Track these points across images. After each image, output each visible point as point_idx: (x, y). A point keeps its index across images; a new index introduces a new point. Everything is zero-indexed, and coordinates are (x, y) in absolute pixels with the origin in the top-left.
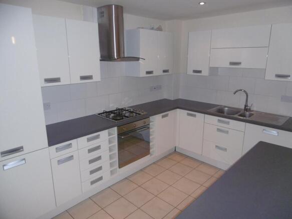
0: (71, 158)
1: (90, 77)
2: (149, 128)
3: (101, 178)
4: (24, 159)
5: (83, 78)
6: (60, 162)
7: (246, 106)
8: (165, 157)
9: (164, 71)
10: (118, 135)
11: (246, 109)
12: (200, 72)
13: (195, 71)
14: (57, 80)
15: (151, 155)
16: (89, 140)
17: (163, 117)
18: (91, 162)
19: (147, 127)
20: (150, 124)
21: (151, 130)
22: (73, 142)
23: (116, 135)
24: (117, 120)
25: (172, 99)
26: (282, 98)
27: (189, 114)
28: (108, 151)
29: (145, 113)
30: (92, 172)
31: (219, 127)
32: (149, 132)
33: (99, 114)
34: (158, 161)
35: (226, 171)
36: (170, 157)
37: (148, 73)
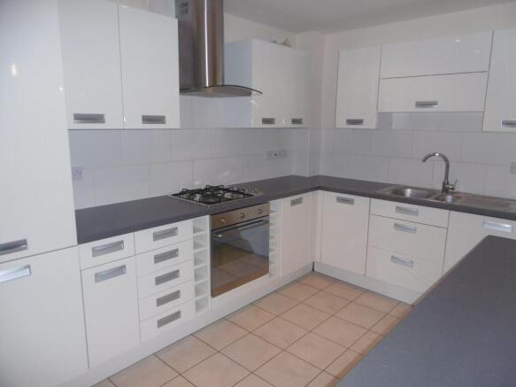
0: (120, 270)
1: (160, 120)
2: (267, 222)
3: (176, 315)
4: (28, 267)
5: (147, 119)
6: (100, 277)
7: (446, 183)
8: (297, 281)
9: (295, 121)
10: (212, 231)
11: (446, 190)
12: (359, 122)
13: (350, 122)
14: (98, 119)
15: (270, 276)
16: (157, 237)
17: (294, 203)
18: (160, 280)
19: (263, 221)
20: (271, 215)
21: (271, 228)
22: (127, 238)
23: (207, 232)
24: (208, 203)
25: (307, 175)
26: (512, 168)
27: (340, 200)
28: (192, 262)
29: (260, 194)
30: (161, 302)
31: (397, 222)
32: (268, 231)
33: (174, 195)
34: (283, 288)
35: (413, 306)
36: (304, 281)
37: (266, 121)
